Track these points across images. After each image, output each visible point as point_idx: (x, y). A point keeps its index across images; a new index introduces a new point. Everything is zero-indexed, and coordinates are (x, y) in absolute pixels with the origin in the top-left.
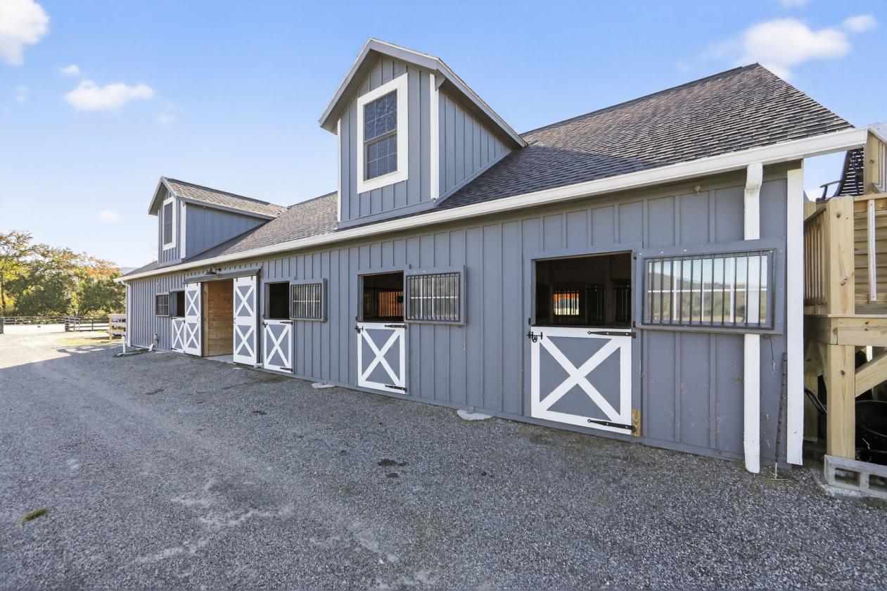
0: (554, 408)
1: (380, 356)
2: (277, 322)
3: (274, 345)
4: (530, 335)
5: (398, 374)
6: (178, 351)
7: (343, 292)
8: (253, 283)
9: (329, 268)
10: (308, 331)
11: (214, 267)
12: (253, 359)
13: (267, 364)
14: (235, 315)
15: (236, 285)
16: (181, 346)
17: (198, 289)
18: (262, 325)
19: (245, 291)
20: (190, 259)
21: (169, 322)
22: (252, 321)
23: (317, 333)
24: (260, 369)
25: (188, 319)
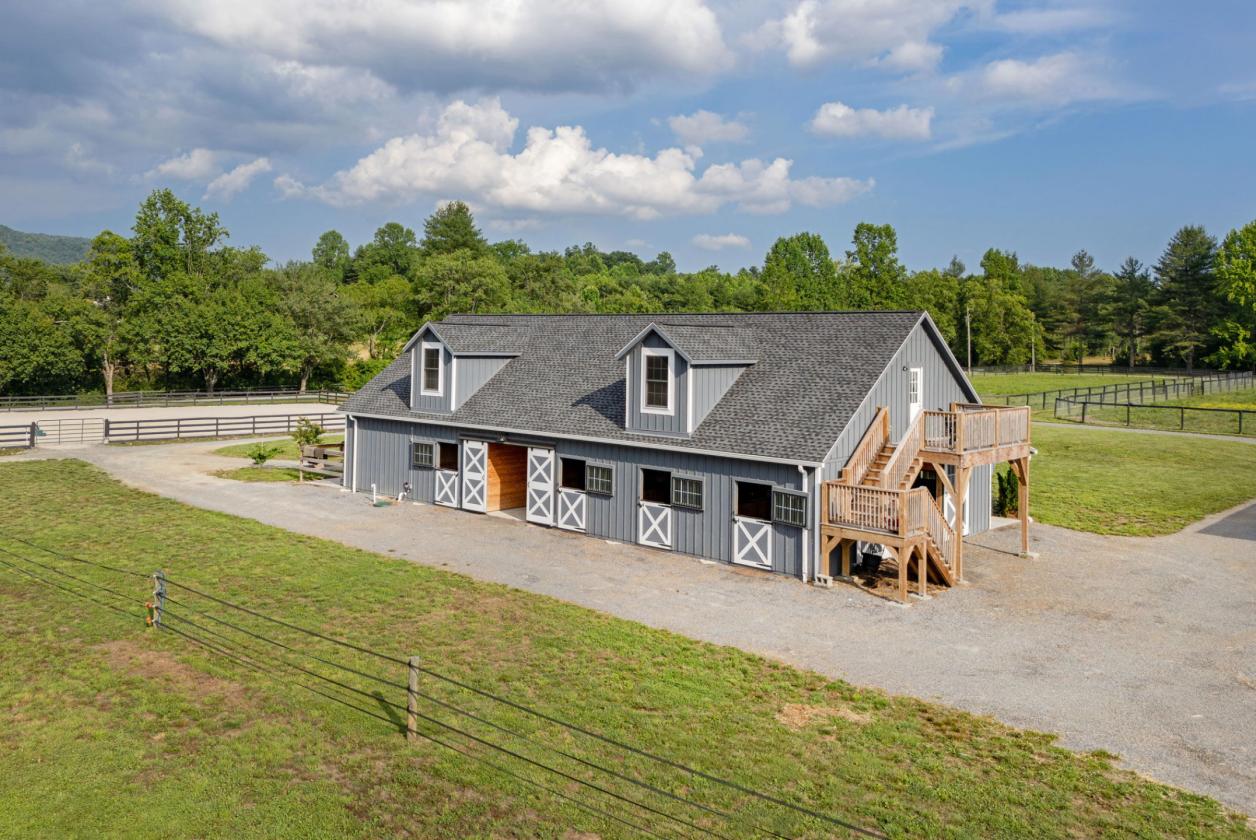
0: (744, 558)
1: (655, 525)
2: (572, 491)
3: (568, 509)
4: (734, 520)
5: (666, 537)
6: (446, 504)
7: (628, 477)
8: (550, 456)
9: (618, 459)
10: (598, 501)
11: (507, 434)
12: (549, 520)
13: (561, 524)
14: (530, 479)
15: (533, 454)
16: (450, 501)
17: (484, 448)
18: (557, 492)
19: (541, 460)
20: (459, 411)
21: (431, 473)
22: (548, 487)
23: (605, 502)
24: (556, 528)
25: (468, 475)
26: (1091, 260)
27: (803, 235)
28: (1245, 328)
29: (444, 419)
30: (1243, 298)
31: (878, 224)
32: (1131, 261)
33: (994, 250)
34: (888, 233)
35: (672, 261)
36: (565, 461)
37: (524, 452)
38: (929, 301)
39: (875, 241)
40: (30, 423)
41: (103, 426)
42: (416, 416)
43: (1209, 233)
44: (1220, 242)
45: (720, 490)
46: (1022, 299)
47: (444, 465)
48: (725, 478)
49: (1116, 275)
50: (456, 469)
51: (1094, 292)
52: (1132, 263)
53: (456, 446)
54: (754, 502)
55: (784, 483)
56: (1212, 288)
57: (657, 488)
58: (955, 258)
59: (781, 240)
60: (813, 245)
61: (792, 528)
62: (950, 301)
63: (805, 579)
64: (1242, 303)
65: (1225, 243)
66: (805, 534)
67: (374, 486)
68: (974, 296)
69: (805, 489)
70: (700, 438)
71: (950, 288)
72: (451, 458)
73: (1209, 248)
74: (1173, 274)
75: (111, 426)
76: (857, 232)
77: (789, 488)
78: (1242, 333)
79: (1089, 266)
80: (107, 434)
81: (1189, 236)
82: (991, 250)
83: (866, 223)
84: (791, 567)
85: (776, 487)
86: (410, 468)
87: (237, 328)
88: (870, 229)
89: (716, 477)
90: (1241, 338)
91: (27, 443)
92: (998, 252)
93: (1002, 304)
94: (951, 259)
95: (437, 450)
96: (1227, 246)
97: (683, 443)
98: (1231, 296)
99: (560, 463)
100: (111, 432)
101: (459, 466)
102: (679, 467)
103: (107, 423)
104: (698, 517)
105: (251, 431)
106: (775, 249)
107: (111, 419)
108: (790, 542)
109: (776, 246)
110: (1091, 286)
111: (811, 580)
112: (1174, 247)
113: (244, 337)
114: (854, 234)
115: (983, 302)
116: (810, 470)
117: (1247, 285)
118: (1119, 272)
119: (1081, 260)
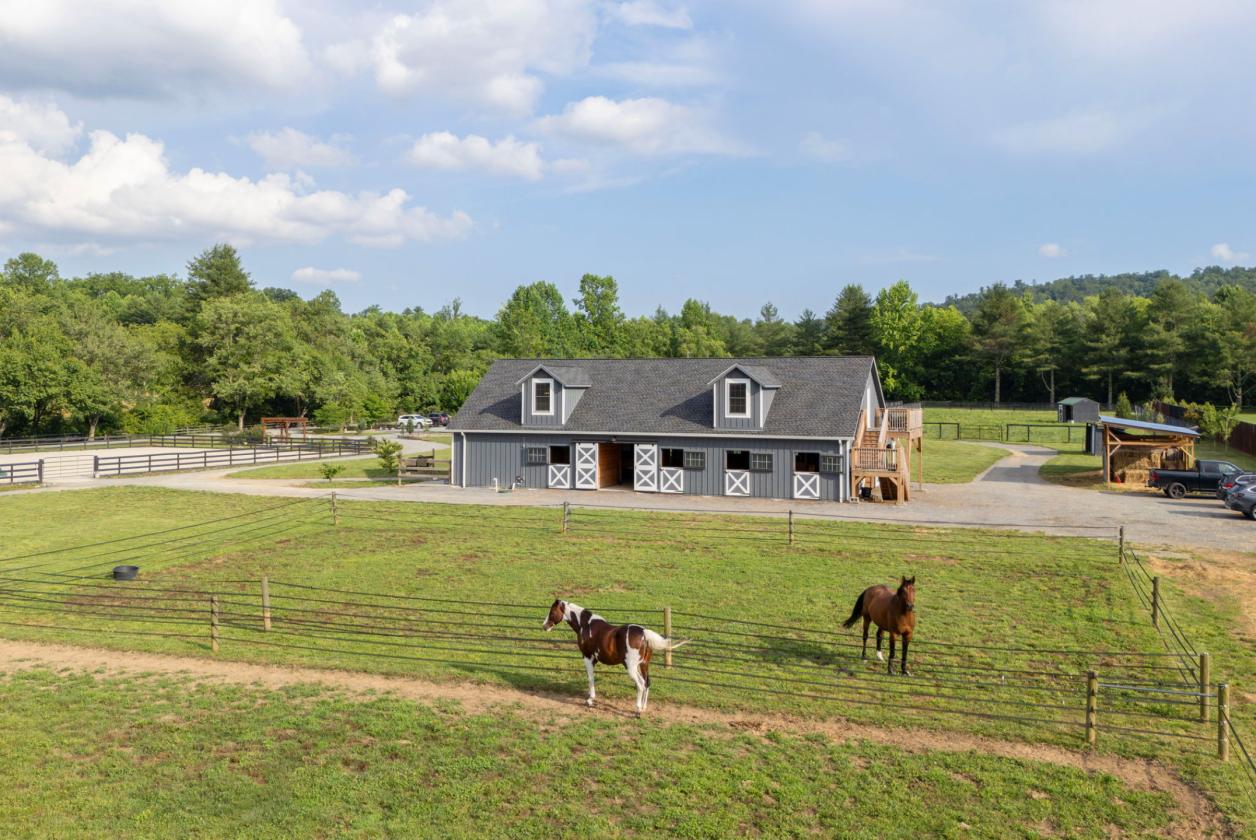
0: (801, 495)
1: (738, 483)
2: (672, 469)
3: (669, 480)
4: (794, 474)
5: (746, 489)
6: (558, 487)
7: (716, 457)
8: (654, 449)
9: (707, 446)
10: (693, 473)
11: (615, 436)
12: (654, 488)
13: (663, 490)
14: (636, 464)
15: (637, 448)
16: (563, 484)
17: (595, 447)
18: (659, 470)
19: (646, 452)
20: (566, 424)
21: (543, 468)
22: (653, 468)
23: (699, 474)
24: (659, 493)
25: (579, 466)
26: (776, 311)
27: (540, 283)
28: (893, 367)
29: (557, 430)
30: (892, 343)
31: (602, 276)
32: (807, 312)
33: (693, 301)
34: (610, 284)
35: (337, 300)
36: (664, 450)
37: (632, 447)
38: (648, 345)
39: (599, 290)
40: (37, 461)
41: (92, 462)
42: (526, 429)
43: (865, 291)
44: (873, 297)
45: (784, 459)
46: (723, 343)
47: (554, 461)
48: (787, 452)
49: (796, 324)
50: (568, 463)
51: (778, 337)
52: (808, 313)
53: (568, 448)
54: (808, 462)
55: (827, 451)
56: (867, 335)
57: (738, 461)
58: (660, 307)
59: (521, 288)
60: (550, 294)
61: (833, 475)
62: (665, 345)
63: (841, 500)
64: (891, 347)
65: (877, 299)
66: (841, 477)
67: (496, 479)
68: (685, 341)
69: (841, 453)
70: (768, 429)
71: (665, 335)
72: (562, 455)
73: (866, 303)
74: (840, 323)
75: (100, 462)
76: (582, 282)
77: (831, 453)
78: (892, 371)
79: (774, 315)
80: (96, 469)
81: (851, 293)
82: (690, 300)
83: (591, 274)
84: (831, 496)
85: (822, 453)
86: (522, 465)
87: (47, 374)
88: (594, 279)
89: (781, 451)
90: (890, 374)
91: (37, 478)
92: (695, 302)
93: (708, 348)
94: (656, 309)
95: (549, 451)
96: (879, 301)
97: (759, 433)
98: (884, 341)
99: (661, 452)
100: (100, 467)
101: (571, 460)
102: (754, 448)
103: (96, 459)
104: (769, 475)
105: (203, 465)
106: (516, 296)
107: (100, 456)
108: (831, 483)
109: (518, 294)
110: (776, 333)
111: (845, 501)
112: (840, 301)
113: (54, 383)
114: (580, 284)
115: (693, 345)
116: (844, 442)
117: (895, 333)
118: (799, 321)
119: (768, 311)
